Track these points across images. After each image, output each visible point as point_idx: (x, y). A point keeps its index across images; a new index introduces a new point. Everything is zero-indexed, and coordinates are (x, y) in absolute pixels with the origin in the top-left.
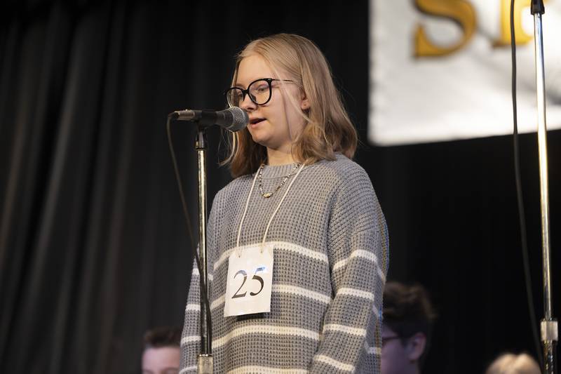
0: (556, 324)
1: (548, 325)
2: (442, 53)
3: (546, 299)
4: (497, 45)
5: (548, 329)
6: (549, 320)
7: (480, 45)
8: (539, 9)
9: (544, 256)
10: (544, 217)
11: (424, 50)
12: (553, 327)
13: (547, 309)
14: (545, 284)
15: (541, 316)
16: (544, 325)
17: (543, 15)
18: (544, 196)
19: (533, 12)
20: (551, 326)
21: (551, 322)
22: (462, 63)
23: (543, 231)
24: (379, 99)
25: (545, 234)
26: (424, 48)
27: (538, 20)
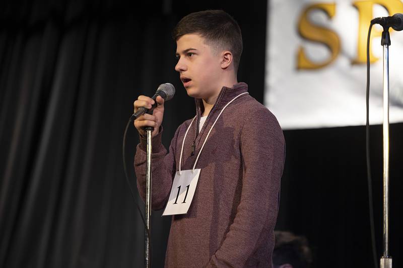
0: (391, 261)
1: (385, 261)
2: (316, 67)
3: (385, 243)
4: (355, 63)
5: (385, 264)
6: (386, 257)
7: (343, 62)
8: (387, 42)
9: (384, 213)
10: (386, 186)
11: (303, 65)
12: (388, 263)
13: (385, 250)
14: (384, 232)
15: (380, 255)
16: (382, 261)
17: (389, 46)
18: (386, 172)
19: (383, 44)
20: (387, 262)
21: (387, 259)
22: (330, 74)
23: (384, 196)
24: (271, 98)
25: (386, 198)
26: (303, 63)
27: (386, 49)
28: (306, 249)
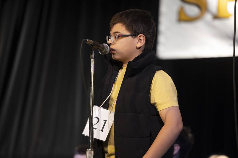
2: (191, 20)
7: (208, 17)
22: (199, 24)
26: (183, 17)
28: (190, 135)
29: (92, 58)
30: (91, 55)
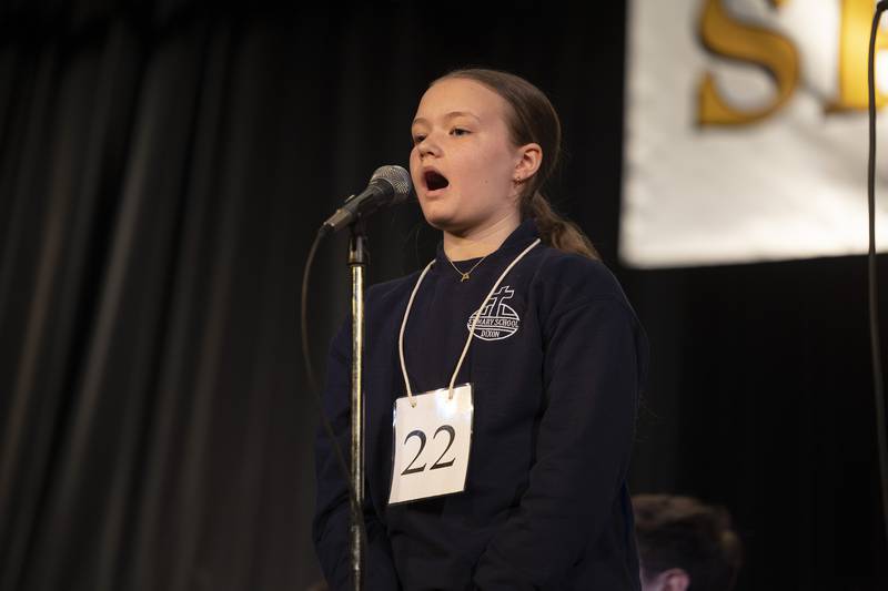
2: (743, 121)
4: (834, 108)
7: (805, 109)
11: (713, 115)
22: (774, 137)
24: (638, 193)
26: (713, 111)
29: (356, 263)
30: (352, 253)
